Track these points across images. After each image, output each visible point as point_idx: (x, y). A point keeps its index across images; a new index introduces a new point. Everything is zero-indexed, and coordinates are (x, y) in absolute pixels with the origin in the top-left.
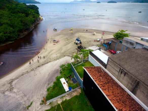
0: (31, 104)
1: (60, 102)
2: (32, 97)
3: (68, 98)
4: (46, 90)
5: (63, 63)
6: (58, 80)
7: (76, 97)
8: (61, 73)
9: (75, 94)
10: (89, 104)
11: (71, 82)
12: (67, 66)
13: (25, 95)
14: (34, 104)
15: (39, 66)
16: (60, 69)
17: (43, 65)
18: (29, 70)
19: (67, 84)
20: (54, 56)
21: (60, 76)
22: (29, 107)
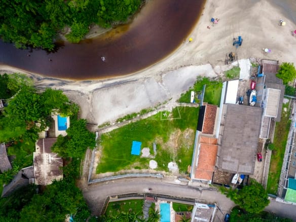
2: (173, 95)
3: (190, 106)
4: (181, 94)
5: (201, 73)
6: (190, 91)
7: (195, 108)
8: (195, 84)
11: (197, 97)
12: (202, 79)
13: (169, 91)
14: (172, 99)
15: (181, 66)
16: (196, 80)
17: (185, 66)
18: (174, 68)
19: (193, 97)
20: (199, 56)
21: (193, 88)
22: (170, 100)
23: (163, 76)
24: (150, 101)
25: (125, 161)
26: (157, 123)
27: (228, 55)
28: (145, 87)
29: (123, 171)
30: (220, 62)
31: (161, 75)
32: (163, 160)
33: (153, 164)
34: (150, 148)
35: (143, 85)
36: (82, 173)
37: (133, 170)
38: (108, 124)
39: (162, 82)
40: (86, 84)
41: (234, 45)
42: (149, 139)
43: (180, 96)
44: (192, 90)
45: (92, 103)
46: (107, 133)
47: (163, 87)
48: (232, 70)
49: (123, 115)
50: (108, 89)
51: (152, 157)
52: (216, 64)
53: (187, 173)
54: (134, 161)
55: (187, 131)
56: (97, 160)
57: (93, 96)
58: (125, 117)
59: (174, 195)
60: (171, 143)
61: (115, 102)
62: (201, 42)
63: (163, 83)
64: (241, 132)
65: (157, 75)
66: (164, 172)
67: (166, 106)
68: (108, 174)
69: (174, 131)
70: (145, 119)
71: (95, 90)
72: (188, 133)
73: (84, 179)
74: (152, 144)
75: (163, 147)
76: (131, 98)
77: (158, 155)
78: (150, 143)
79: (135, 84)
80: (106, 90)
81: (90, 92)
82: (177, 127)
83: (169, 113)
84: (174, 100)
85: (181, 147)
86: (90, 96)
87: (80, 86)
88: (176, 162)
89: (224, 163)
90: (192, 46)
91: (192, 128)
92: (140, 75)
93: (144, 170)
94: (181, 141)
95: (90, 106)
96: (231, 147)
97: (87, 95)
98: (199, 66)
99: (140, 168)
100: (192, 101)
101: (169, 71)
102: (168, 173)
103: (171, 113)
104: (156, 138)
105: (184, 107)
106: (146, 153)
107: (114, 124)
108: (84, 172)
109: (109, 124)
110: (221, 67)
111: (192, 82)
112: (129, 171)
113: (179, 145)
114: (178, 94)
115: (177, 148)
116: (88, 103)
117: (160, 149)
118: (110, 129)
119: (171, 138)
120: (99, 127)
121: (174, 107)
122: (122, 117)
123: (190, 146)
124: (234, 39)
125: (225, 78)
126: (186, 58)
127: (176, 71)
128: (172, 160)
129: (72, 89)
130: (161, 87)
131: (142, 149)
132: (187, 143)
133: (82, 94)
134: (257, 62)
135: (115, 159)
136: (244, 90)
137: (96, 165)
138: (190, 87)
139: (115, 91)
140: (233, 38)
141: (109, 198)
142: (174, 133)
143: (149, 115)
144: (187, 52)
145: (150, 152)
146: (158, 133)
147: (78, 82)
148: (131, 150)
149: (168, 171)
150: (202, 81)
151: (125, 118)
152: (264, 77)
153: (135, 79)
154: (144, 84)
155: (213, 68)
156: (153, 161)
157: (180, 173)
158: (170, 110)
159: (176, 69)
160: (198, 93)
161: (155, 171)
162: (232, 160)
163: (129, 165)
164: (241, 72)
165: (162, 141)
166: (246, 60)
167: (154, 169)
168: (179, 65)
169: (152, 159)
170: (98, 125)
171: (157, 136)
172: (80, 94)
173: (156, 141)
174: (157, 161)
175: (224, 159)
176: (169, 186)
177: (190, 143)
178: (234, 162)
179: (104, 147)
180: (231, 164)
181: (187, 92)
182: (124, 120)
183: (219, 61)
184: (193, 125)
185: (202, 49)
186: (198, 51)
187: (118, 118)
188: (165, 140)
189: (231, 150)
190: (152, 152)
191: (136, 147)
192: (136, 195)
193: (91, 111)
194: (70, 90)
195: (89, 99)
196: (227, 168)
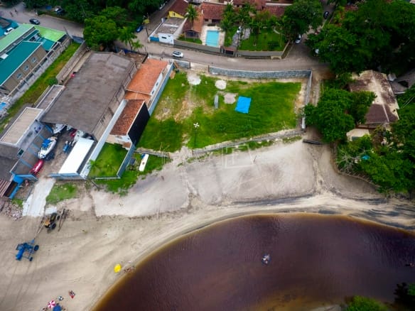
0: (179, 165)
1: (159, 152)
2: (176, 171)
3: (152, 150)
4: (162, 170)
7: (145, 147)
8: (135, 183)
9: (144, 149)
10: (142, 137)
11: (136, 162)
13: (181, 177)
14: (177, 164)
15: (150, 218)
16: (130, 190)
17: (143, 218)
18: (164, 217)
19: (142, 162)
20: (111, 234)
21: (139, 178)
22: (181, 164)
23: (186, 205)
24: (215, 166)
25: (260, 91)
26: (208, 134)
27: (57, 228)
28: (221, 189)
29: (264, 81)
30: (76, 216)
31: (190, 207)
32: (207, 88)
33: (221, 84)
34: (224, 103)
35: (225, 192)
36: (321, 85)
37: (249, 82)
38: (286, 140)
39: (191, 195)
40: (329, 208)
41: (37, 248)
42: (223, 114)
43: (164, 168)
44: (141, 173)
45: (315, 175)
46: (287, 129)
47: (190, 186)
48: (62, 200)
49: (262, 151)
50: (287, 194)
51: (221, 92)
52: (86, 213)
53: (177, 72)
54: (248, 90)
55: (164, 118)
56: (301, 98)
57: (313, 185)
58: (258, 148)
59: (198, 53)
60: (192, 106)
61: (274, 171)
62: (98, 262)
63: (188, 191)
64: (88, 94)
65: (197, 209)
66: (208, 75)
67: (190, 155)
68: (285, 81)
69: (184, 120)
70: (227, 139)
71: (310, 195)
72: (163, 115)
73: (317, 79)
74: (219, 107)
75: (204, 102)
76: (246, 174)
77: (213, 94)
78: (223, 109)
79: (238, 195)
80: (291, 192)
81: (320, 193)
82: (179, 125)
83: (186, 145)
84: (175, 162)
85: (178, 100)
86: (319, 187)
87: (339, 206)
88: (188, 84)
89: (126, 66)
90: (117, 257)
91: (157, 120)
92: (229, 211)
93: (235, 80)
94: (177, 107)
95: (318, 170)
96: (110, 81)
97: (324, 188)
98: (117, 214)
99: (240, 82)
100: (147, 157)
101: (175, 212)
102: (202, 74)
103: (184, 144)
104: (212, 113)
105: (162, 150)
106: (230, 98)
107: (277, 140)
108: (318, 87)
109: (284, 140)
110: (79, 207)
111: (137, 187)
112: (255, 81)
113: (181, 102)
114: (167, 171)
115: (184, 100)
116: (322, 176)
117: (209, 101)
118: (282, 132)
119: (191, 111)
120: (300, 138)
121: (177, 152)
122: (263, 148)
123: (164, 100)
124: (31, 260)
125: (79, 187)
126: (136, 233)
127: (162, 210)
128: (194, 87)
129: (354, 201)
130: (194, 186)
131: (234, 103)
132: (169, 104)
133: (333, 191)
134: (10, 209)
135: (274, 95)
136: (56, 163)
137: (302, 92)
138: (143, 179)
139: (275, 189)
140: (33, 263)
141: (282, 58)
142: (185, 117)
143: (219, 145)
144: (132, 246)
145: (223, 98)
146: (208, 120)
147: (345, 214)
148: (251, 102)
149: (201, 76)
150: (121, 186)
151: (259, 146)
152: (13, 171)
153: (238, 206)
154: (222, 195)
155: (93, 208)
156: (221, 88)
157: (186, 73)
158: (184, 148)
159: (161, 214)
160: (133, 168)
161: (219, 77)
162: (114, 67)
163: (254, 87)
164: (47, 193)
165: (204, 109)
166: (28, 215)
167: (220, 79)
168: (155, 221)
169: (222, 90)
170: (301, 141)
171: (210, 117)
172: (338, 192)
173: (213, 110)
174: (215, 87)
175: (123, 70)
176: (204, 62)
177: (164, 103)
178: (113, 64)
179: (292, 111)
180: (116, 63)
181: (151, 172)
182: (260, 143)
183: (77, 219)
184: (153, 125)
185: (102, 246)
186: (110, 244)
187: (270, 147)
188: (200, 110)
189: (111, 77)
190: (222, 98)
191: (244, 106)
192: (247, 57)
193: (315, 163)
194: (356, 200)
195: (321, 182)
196: (124, 60)
